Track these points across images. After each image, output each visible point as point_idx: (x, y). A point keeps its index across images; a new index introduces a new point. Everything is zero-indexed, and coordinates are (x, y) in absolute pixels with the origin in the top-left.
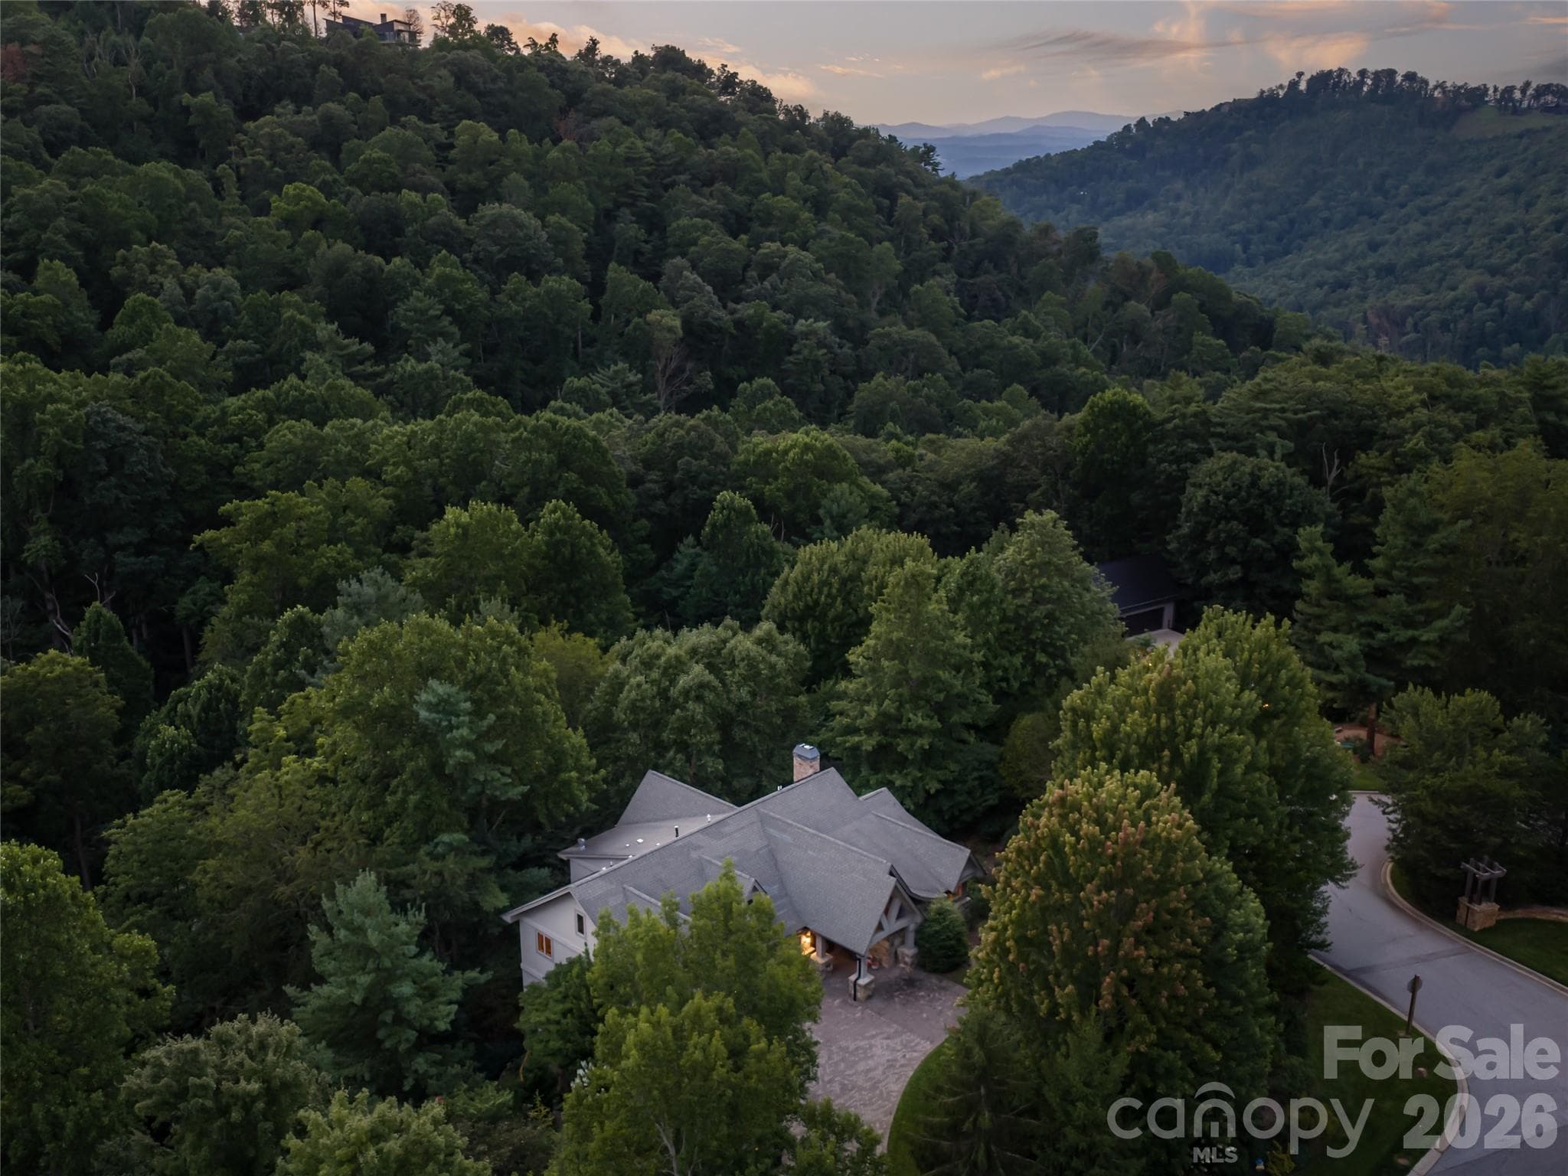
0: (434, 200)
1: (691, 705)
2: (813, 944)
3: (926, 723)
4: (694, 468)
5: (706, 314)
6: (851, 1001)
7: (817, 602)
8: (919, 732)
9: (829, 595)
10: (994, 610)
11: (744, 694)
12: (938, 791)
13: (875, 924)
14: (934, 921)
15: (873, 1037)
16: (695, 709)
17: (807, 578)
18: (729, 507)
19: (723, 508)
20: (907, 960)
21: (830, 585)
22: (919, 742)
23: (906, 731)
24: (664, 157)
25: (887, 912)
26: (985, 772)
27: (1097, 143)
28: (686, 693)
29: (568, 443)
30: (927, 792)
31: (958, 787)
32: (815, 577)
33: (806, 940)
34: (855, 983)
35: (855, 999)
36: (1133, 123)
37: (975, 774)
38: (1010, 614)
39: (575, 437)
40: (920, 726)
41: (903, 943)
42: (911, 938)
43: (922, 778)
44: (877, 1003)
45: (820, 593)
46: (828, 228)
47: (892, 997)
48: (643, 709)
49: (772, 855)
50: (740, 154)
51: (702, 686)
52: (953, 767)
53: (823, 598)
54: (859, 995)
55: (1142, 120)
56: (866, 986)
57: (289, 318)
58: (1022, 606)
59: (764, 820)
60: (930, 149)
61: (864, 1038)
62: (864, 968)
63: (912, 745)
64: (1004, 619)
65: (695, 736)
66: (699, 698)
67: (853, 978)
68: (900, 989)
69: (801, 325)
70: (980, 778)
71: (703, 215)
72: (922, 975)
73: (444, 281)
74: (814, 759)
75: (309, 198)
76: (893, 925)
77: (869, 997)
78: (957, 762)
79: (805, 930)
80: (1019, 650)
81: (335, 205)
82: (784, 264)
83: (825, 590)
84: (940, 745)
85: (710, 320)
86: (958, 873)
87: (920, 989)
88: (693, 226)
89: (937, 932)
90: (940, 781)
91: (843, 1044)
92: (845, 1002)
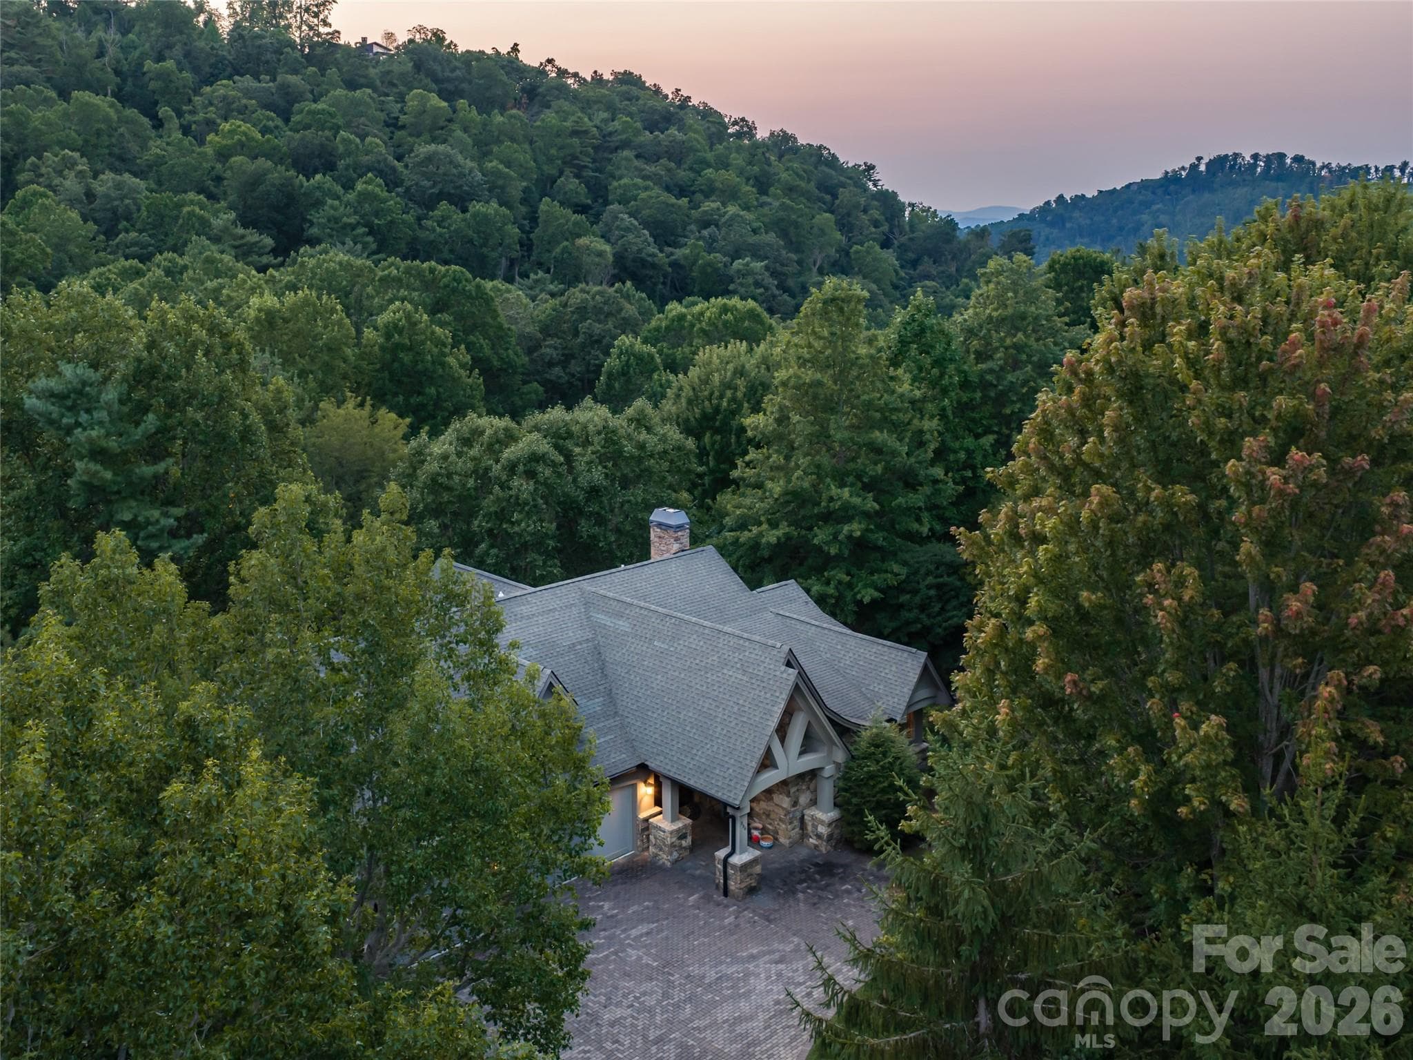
0: (371, 144)
1: (516, 482)
2: (658, 801)
3: (856, 500)
4: (598, 332)
5: (640, 251)
6: (718, 897)
7: (717, 410)
8: (846, 514)
9: (734, 399)
10: (951, 368)
11: (598, 475)
12: (874, 602)
13: (760, 753)
14: (868, 756)
15: (753, 957)
16: (522, 486)
17: (706, 381)
18: (628, 352)
19: (621, 353)
20: (822, 830)
21: (736, 389)
22: (846, 528)
23: (828, 517)
24: (610, 134)
25: (782, 731)
26: (946, 579)
27: (1021, 216)
28: (512, 468)
29: (446, 286)
30: (859, 603)
31: (904, 598)
32: (716, 378)
33: (646, 792)
34: (725, 862)
35: (726, 893)
36: (1053, 198)
37: (930, 580)
38: (974, 379)
39: (454, 279)
40: (846, 507)
41: (814, 802)
42: (827, 791)
43: (850, 586)
44: (764, 901)
45: (721, 397)
46: (769, 200)
47: (794, 892)
48: (449, 489)
49: (597, 652)
50: (685, 138)
51: (535, 458)
52: (896, 568)
53: (725, 404)
54: (732, 885)
55: (1061, 198)
56: (744, 867)
57: (189, 213)
58: (991, 371)
59: (589, 603)
60: (870, 168)
61: (736, 960)
62: (741, 833)
63: (835, 536)
64: (965, 385)
65: (518, 523)
66: (530, 474)
67: (721, 854)
68: (810, 878)
69: (738, 264)
70: (939, 587)
71: (645, 178)
72: (848, 857)
73: (365, 197)
74: (680, 527)
75: (245, 134)
76: (791, 762)
77: (751, 891)
78: (905, 563)
79: (643, 771)
80: (987, 431)
81: (268, 140)
82: (723, 220)
83: (729, 393)
84: (879, 538)
85: (643, 255)
86: (907, 691)
87: (843, 880)
88: (635, 185)
89: (871, 776)
90: (877, 589)
91: (695, 970)
92: (707, 898)
